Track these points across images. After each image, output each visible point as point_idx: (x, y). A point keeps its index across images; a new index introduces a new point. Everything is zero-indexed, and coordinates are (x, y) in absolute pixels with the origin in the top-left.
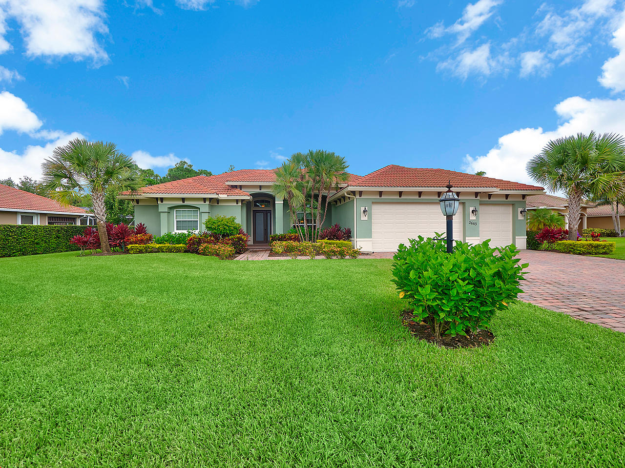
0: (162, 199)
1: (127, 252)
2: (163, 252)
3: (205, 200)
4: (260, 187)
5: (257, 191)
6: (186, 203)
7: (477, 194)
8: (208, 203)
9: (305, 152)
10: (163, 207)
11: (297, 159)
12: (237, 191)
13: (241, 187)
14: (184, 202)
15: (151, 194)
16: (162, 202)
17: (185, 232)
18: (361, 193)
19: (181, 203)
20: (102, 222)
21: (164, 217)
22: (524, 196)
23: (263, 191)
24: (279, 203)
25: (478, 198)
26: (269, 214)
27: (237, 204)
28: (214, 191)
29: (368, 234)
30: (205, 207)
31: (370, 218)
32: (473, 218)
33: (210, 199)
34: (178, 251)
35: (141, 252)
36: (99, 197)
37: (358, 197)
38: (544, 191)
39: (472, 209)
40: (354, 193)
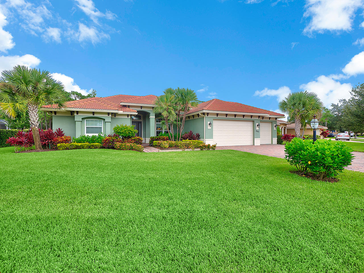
0: (77, 112)
1: (56, 149)
2: (84, 148)
3: (108, 114)
4: (141, 107)
5: (140, 109)
6: (95, 115)
7: (259, 117)
8: (110, 116)
9: (174, 88)
10: (78, 118)
11: (170, 91)
12: (128, 109)
13: (129, 106)
14: (94, 115)
15: (71, 108)
16: (77, 114)
17: (97, 135)
18: (208, 114)
19: (91, 115)
20: (37, 127)
21: (78, 124)
22: (276, 118)
23: (143, 109)
24: (152, 117)
25: (260, 119)
26: (140, 124)
27: (128, 117)
28: (117, 108)
29: (211, 137)
30: (108, 119)
31: (212, 128)
32: (257, 128)
33: (112, 113)
34: (96, 147)
35: (67, 149)
36: (35, 109)
37: (206, 116)
38: (285, 116)
39: (257, 124)
40: (204, 114)
